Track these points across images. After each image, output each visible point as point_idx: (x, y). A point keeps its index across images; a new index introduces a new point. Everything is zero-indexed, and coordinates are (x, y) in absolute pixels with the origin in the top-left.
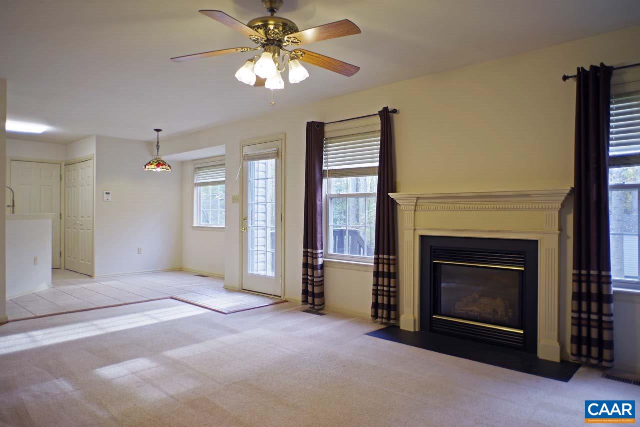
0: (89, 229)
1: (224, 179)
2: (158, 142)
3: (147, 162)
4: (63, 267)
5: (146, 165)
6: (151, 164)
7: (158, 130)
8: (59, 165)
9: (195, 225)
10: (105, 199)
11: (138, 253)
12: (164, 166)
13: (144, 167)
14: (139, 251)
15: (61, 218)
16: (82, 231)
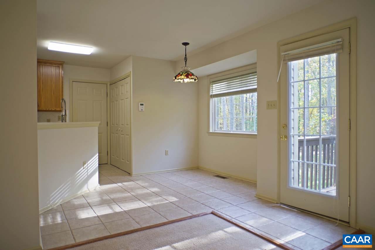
0: (128, 135)
1: (256, 87)
2: (186, 55)
3: (177, 74)
4: (109, 163)
5: (177, 76)
6: (181, 75)
7: (186, 44)
8: (106, 85)
9: (211, 131)
10: (140, 110)
11: (166, 155)
12: (193, 77)
13: (174, 78)
14: (166, 153)
15: (107, 125)
16: (122, 136)
